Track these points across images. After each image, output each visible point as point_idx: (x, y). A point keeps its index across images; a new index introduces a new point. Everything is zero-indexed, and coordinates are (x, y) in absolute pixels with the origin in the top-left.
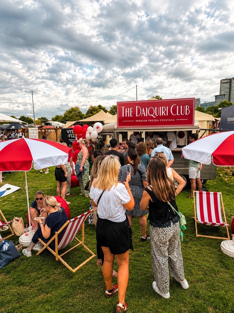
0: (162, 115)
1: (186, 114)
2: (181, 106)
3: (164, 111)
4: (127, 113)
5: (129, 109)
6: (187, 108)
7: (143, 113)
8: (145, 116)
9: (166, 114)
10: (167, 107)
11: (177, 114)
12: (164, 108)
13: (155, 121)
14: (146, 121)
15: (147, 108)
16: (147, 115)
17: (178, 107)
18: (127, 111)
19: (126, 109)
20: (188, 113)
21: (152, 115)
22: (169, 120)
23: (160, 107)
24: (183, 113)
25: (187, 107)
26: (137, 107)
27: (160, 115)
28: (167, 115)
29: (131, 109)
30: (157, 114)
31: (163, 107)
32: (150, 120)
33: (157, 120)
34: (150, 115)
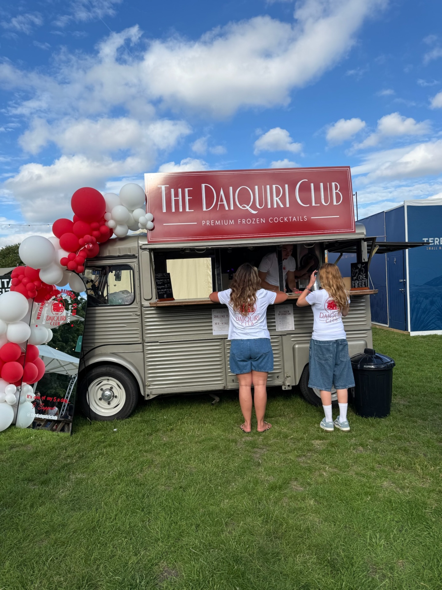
0: (275, 206)
1: (335, 203)
2: (322, 184)
3: (277, 196)
4: (177, 202)
6: (336, 189)
7: (222, 201)
8: (227, 208)
9: (284, 204)
10: (286, 186)
11: (314, 204)
12: (277, 189)
13: (255, 221)
14: (232, 222)
15: (231, 188)
16: (232, 208)
17: (312, 185)
18: (176, 195)
20: (338, 200)
21: (248, 208)
22: (292, 219)
23: (268, 187)
24: (326, 201)
25: (336, 185)
26: (203, 186)
27: (269, 207)
28: (288, 206)
29: (186, 190)
30: (260, 205)
31: (274, 186)
32: (241, 221)
33: (260, 220)
34: (241, 207)
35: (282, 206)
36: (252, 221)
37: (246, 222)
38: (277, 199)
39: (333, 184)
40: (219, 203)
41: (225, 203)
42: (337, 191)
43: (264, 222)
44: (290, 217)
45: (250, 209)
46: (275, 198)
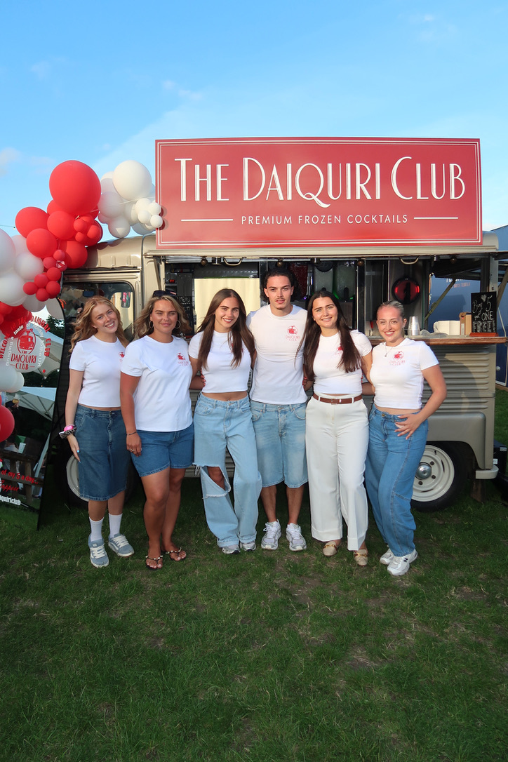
0: (358, 197)
1: (452, 197)
2: (433, 166)
3: (362, 182)
4: (203, 185)
5: (209, 167)
6: (456, 174)
7: (274, 185)
8: (281, 198)
9: (373, 193)
10: (378, 165)
11: (419, 197)
12: (363, 170)
13: (326, 220)
14: (288, 220)
15: (289, 166)
16: (290, 197)
17: (418, 166)
18: (203, 175)
19: (197, 167)
20: (457, 193)
21: (315, 197)
22: (384, 218)
23: (348, 165)
24: (439, 194)
25: (456, 168)
26: (246, 160)
27: (349, 197)
28: (378, 197)
29: (219, 167)
30: (335, 194)
31: (358, 165)
32: (303, 218)
33: (333, 218)
34: (304, 197)
35: (369, 197)
36: (320, 219)
37: (310, 220)
38: (362, 186)
39: (452, 166)
40: (269, 189)
41: (279, 189)
42: (457, 178)
43: (339, 221)
44: (381, 216)
45: (318, 201)
46: (358, 185)
